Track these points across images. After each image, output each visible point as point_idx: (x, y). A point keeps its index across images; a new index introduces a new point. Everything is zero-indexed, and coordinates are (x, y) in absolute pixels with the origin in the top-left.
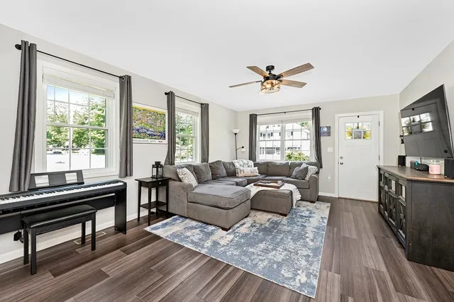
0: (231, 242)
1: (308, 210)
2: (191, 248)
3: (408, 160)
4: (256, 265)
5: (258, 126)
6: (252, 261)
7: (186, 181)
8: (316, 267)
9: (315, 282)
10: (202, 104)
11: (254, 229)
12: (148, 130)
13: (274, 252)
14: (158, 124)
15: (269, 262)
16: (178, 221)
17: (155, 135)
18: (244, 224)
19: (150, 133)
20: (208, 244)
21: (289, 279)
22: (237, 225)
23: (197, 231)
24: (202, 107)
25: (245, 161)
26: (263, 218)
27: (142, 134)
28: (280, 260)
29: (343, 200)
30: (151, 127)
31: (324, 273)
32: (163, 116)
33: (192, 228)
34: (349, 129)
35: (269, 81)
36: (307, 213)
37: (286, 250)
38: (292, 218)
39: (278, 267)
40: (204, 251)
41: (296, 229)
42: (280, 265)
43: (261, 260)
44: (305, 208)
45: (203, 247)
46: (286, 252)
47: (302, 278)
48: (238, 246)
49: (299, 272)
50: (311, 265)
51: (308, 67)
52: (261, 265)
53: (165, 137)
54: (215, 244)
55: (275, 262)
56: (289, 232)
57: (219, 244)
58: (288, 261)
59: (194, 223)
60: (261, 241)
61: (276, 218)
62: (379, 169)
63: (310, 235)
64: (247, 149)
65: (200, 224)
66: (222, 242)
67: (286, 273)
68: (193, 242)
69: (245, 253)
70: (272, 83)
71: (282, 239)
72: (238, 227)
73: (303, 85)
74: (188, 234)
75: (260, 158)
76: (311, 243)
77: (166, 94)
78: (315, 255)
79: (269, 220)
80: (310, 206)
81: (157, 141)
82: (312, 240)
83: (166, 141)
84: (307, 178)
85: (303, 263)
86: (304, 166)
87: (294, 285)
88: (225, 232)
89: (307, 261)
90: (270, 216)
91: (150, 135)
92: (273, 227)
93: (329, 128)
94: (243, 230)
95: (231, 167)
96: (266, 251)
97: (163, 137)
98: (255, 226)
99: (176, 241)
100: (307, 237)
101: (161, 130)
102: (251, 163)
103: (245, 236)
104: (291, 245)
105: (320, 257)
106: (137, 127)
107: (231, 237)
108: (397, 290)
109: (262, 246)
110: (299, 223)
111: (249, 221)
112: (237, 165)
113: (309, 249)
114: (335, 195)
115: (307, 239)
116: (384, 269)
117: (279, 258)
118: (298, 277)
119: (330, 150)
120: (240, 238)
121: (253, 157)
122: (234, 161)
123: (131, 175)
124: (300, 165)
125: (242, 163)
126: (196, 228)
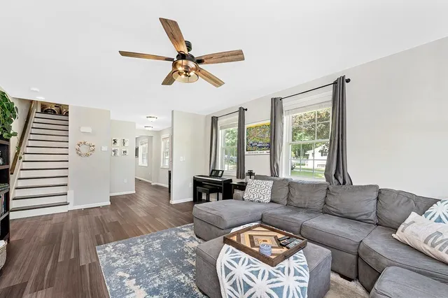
8: (102, 259)
12: (258, 143)
17: (263, 147)
27: (254, 148)
30: (260, 140)
31: (94, 260)
37: (137, 255)
46: (135, 253)
49: (113, 250)
50: (108, 258)
63: (130, 283)
76: (121, 274)
78: (108, 266)
81: (265, 152)
82: (122, 278)
85: (114, 255)
89: (112, 259)
91: (259, 147)
100: (130, 278)
101: (269, 141)
105: (102, 267)
106: (251, 142)
113: (118, 267)
115: (128, 276)
123: (243, 178)
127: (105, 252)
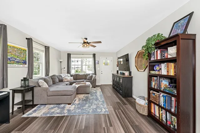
0: (75, 108)
1: (94, 90)
2: (59, 115)
3: (119, 72)
4: (89, 112)
5: (71, 59)
6: (87, 111)
7: (44, 86)
8: (105, 106)
9: (107, 110)
10: (46, 46)
11: (81, 101)
12: (16, 59)
13: (92, 106)
14: (22, 56)
15: (92, 109)
16: (42, 108)
17: (20, 62)
18: (75, 100)
19: (17, 61)
20: (66, 111)
21: (101, 111)
22: (73, 101)
23: (56, 108)
24: (45, 48)
25: (66, 74)
26: (82, 96)
27: (12, 62)
28: (95, 108)
29: (103, 86)
30: (18, 57)
31: (108, 107)
32: (25, 51)
33: (52, 108)
34: (104, 62)
35: (86, 44)
36: (95, 92)
37: (95, 104)
38: (91, 94)
39: (96, 110)
40: (66, 115)
41: (95, 97)
42: (96, 109)
43: (89, 110)
44: (93, 90)
45: (64, 113)
47: (104, 110)
48: (79, 108)
49: (102, 109)
50: (104, 106)
51: (100, 42)
52: (91, 111)
53: (26, 63)
54: (69, 110)
55: (94, 109)
56: (93, 98)
57: (71, 110)
58: (97, 107)
59: (52, 106)
60: (86, 104)
61: (86, 95)
62: (113, 74)
63: (99, 98)
64: (66, 69)
65: (56, 105)
66: (71, 109)
67: (99, 110)
68: (58, 113)
69: (83, 109)
70: (87, 45)
71: (92, 101)
72: (74, 102)
73: (95, 46)
74: (53, 111)
75: (72, 73)
77: (27, 39)
78: (104, 103)
79: (84, 97)
80: (95, 89)
81: (21, 66)
82: (101, 99)
83: (27, 66)
84: (92, 79)
85: (102, 106)
86: (91, 75)
87: (103, 112)
88: (70, 105)
89: (103, 105)
90: (83, 95)
91: (17, 62)
92: (87, 99)
93: (98, 61)
94: (77, 102)
95: (60, 77)
96: (89, 106)
97: (25, 63)
98: (80, 100)
99: (48, 115)
101: (24, 59)
102: (69, 75)
103: (79, 104)
104: (96, 102)
106: (9, 57)
107: (74, 106)
108: (123, 105)
109: (87, 105)
110: (94, 95)
111: (77, 99)
112: (63, 76)
113: (101, 102)
114: (100, 84)
116: (119, 101)
117: (95, 107)
118: (103, 110)
119: (98, 69)
120: (78, 105)
121: (69, 72)
122: (61, 75)
123: (7, 87)
124: (89, 74)
125: (65, 75)
126: (55, 108)
127: (105, 109)
